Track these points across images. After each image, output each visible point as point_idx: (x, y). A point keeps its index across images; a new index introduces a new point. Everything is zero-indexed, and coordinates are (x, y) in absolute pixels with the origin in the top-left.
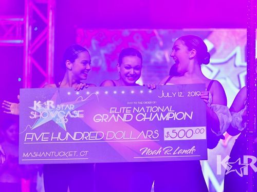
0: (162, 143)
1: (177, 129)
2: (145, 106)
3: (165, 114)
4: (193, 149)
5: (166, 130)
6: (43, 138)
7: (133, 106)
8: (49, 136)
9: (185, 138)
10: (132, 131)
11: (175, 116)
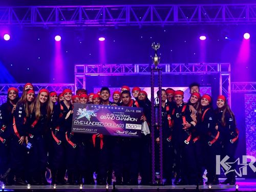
0: (125, 129)
1: (131, 125)
2: (120, 114)
3: (127, 118)
4: (136, 133)
5: (127, 124)
6: (81, 123)
7: (115, 114)
8: (83, 122)
9: (133, 128)
10: (114, 123)
11: (131, 119)
